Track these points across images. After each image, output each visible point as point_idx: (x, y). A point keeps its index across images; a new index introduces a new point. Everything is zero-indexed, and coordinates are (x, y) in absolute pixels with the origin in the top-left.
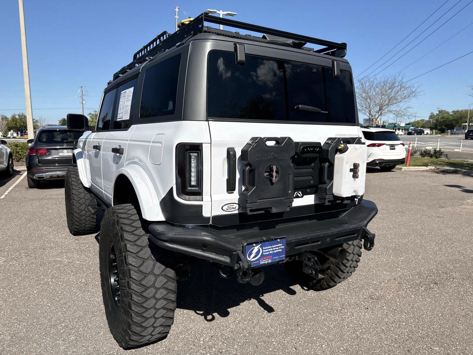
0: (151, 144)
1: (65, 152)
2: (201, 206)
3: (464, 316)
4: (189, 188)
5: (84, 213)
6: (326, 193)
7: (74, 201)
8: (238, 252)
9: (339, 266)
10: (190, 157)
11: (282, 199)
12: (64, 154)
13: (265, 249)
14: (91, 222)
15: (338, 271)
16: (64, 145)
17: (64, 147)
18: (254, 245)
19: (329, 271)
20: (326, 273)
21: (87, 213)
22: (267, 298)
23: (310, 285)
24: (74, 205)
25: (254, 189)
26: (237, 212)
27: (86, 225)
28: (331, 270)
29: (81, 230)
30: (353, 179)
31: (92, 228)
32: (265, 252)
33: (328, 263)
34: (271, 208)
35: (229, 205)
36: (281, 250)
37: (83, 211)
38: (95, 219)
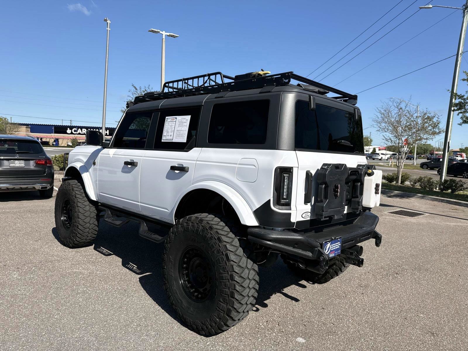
0: (237, 166)
1: (17, 163)
2: (290, 214)
3: (426, 294)
4: (282, 201)
5: (88, 226)
6: (359, 205)
7: (79, 214)
8: (318, 248)
9: (343, 262)
10: (284, 177)
11: (340, 209)
12: (15, 165)
13: (332, 246)
14: (93, 234)
15: (342, 266)
16: (16, 156)
17: (16, 158)
18: (328, 242)
19: (335, 266)
20: (331, 268)
21: (91, 225)
22: (286, 290)
23: (315, 279)
24: (80, 217)
25: (327, 201)
26: (309, 219)
27: (88, 237)
28: (336, 265)
29: (81, 243)
30: (375, 195)
31: (91, 240)
32: (332, 248)
33: (334, 260)
34: (334, 216)
35: (306, 213)
36: (339, 247)
37: (88, 224)
38: (97, 231)
